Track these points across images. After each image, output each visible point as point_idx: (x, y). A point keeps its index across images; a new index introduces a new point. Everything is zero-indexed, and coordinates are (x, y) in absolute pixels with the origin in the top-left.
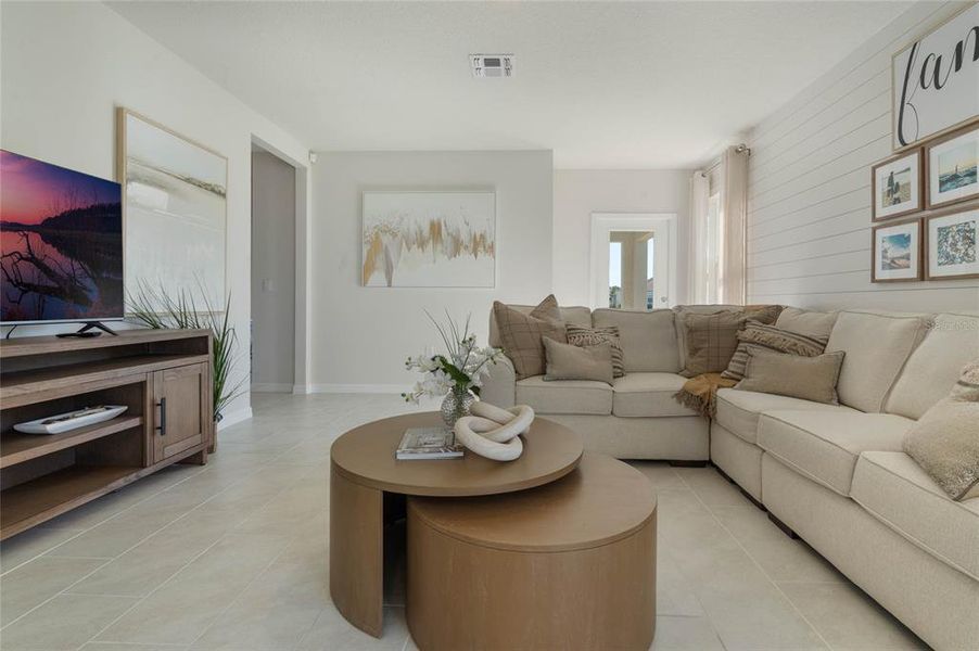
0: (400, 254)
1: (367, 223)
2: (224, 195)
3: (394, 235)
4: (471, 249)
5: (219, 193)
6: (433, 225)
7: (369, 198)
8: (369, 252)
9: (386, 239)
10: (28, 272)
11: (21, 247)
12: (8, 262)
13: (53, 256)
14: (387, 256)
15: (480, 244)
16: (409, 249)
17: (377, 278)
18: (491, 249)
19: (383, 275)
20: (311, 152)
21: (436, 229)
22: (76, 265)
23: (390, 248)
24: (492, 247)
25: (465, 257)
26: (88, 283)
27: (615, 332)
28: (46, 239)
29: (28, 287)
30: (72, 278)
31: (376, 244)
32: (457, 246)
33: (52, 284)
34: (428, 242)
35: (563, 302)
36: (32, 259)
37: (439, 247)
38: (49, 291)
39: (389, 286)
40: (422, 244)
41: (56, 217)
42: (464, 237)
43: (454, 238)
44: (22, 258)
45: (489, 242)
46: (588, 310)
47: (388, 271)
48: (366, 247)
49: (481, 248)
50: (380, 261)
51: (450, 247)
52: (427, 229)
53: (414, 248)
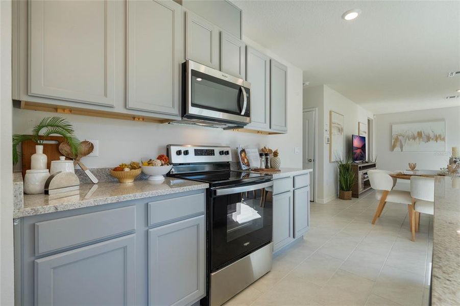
0: (405, 141)
1: (393, 133)
3: (404, 137)
4: (435, 139)
6: (418, 133)
7: (394, 127)
8: (394, 142)
9: (400, 138)
14: (401, 143)
16: (409, 140)
17: (397, 149)
18: (444, 139)
19: (399, 148)
20: (374, 115)
21: (420, 134)
23: (402, 140)
25: (431, 143)
31: (397, 140)
32: (428, 139)
34: (416, 138)
37: (421, 139)
39: (402, 151)
40: (414, 138)
42: (432, 135)
43: (427, 136)
45: (442, 137)
47: (402, 147)
48: (393, 141)
49: (439, 139)
50: (398, 144)
51: (426, 139)
52: (416, 134)
53: (411, 140)
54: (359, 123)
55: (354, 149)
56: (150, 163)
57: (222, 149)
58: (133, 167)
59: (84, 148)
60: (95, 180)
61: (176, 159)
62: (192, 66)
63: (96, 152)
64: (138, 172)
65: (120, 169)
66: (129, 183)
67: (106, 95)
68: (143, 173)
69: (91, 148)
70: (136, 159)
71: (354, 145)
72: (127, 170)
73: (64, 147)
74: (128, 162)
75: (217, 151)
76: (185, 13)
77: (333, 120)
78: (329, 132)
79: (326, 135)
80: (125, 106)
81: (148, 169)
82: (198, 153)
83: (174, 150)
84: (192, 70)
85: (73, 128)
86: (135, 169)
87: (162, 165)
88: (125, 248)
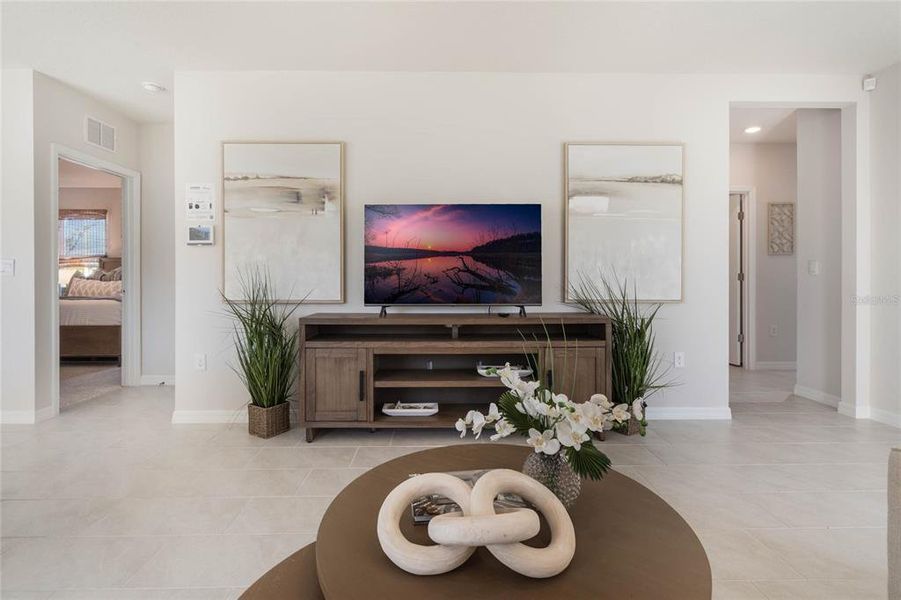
2: (680, 183)
5: (673, 182)
10: (466, 278)
11: (460, 264)
12: (451, 273)
13: (483, 269)
22: (502, 273)
26: (512, 283)
28: (476, 259)
29: (468, 286)
30: (500, 280)
33: (484, 284)
36: (468, 270)
38: (483, 288)
41: (483, 246)
44: (460, 270)
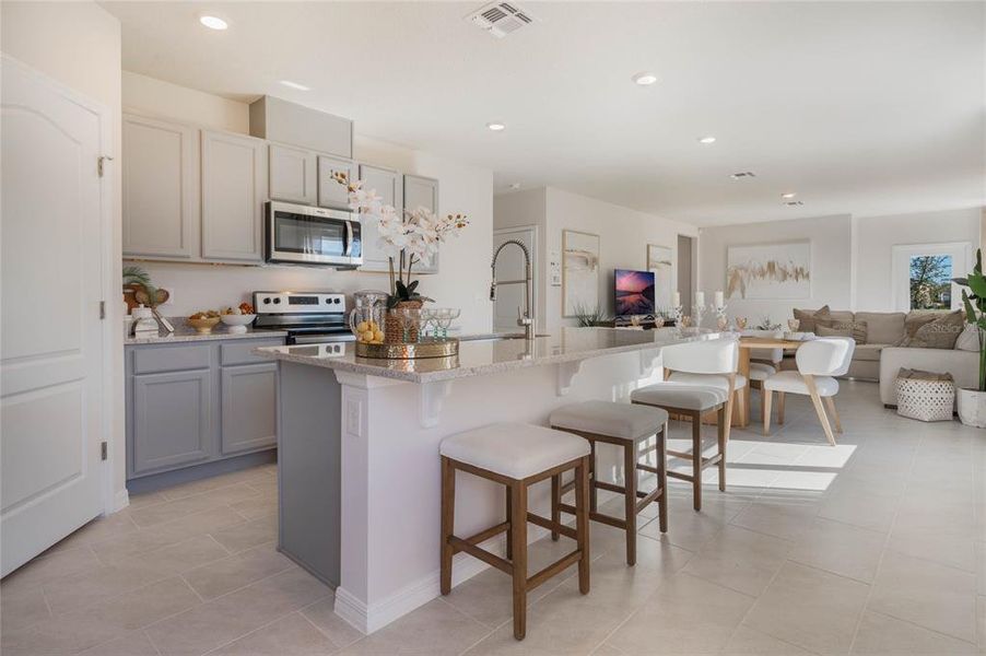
0: (749, 281)
1: (730, 264)
2: (671, 264)
3: (746, 271)
4: (794, 277)
5: (669, 264)
6: (769, 264)
7: (730, 250)
8: (731, 282)
9: (741, 273)
14: (742, 282)
15: (799, 273)
16: (755, 277)
17: (736, 294)
19: (740, 292)
20: (699, 229)
21: (771, 266)
22: (649, 301)
23: (743, 277)
24: (808, 275)
25: (790, 282)
27: (865, 324)
31: (735, 276)
32: (785, 275)
33: (645, 306)
34: (766, 273)
35: (831, 308)
37: (774, 276)
39: (743, 297)
40: (763, 274)
42: (790, 269)
43: (783, 271)
45: (806, 272)
46: (851, 313)
47: (743, 292)
48: (729, 278)
49: (801, 276)
50: (737, 285)
51: (780, 276)
52: (765, 268)
53: (758, 277)
54: (648, 246)
55: (618, 294)
56: (229, 311)
57: (329, 296)
58: (211, 315)
59: (160, 296)
60: (171, 328)
61: (262, 308)
62: (275, 207)
63: (171, 300)
64: (215, 320)
65: (197, 317)
66: (206, 331)
67: (182, 247)
68: (221, 322)
69: (167, 296)
70: (215, 308)
71: (618, 288)
72: (203, 318)
73: (141, 296)
74: (205, 312)
75: (322, 298)
76: (269, 147)
77: (568, 247)
78: (560, 266)
79: (553, 272)
80: (201, 256)
81: (227, 318)
82: (293, 301)
83: (260, 298)
84: (276, 212)
85: (149, 277)
86: (212, 317)
87: (243, 314)
88: (200, 380)
